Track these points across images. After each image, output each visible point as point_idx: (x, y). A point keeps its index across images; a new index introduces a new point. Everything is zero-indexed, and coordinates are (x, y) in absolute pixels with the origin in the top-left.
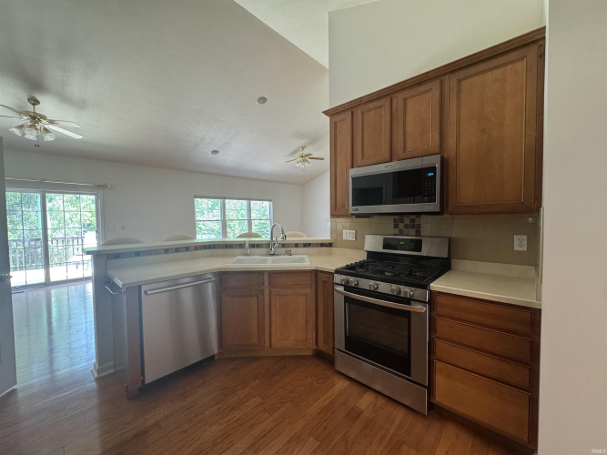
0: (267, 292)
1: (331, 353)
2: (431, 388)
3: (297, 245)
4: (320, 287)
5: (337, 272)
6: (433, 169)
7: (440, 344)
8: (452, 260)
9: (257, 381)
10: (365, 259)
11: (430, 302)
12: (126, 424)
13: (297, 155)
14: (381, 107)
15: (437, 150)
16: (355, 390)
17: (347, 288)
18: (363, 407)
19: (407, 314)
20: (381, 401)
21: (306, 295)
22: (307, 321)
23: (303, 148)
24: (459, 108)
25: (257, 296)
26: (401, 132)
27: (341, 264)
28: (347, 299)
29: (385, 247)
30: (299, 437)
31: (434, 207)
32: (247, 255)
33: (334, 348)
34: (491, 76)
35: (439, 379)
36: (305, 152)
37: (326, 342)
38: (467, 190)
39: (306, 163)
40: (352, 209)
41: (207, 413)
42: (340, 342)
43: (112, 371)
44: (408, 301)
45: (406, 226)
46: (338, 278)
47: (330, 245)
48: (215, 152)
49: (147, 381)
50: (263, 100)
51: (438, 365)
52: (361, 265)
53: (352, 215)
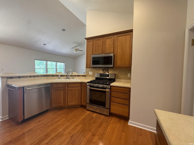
0: (67, 89)
1: (85, 105)
2: (110, 109)
3: (75, 76)
4: (83, 87)
5: (88, 82)
6: (112, 57)
7: (112, 98)
8: (116, 79)
9: (64, 115)
10: (95, 79)
11: (110, 88)
12: (18, 132)
13: (74, 49)
14: (100, 40)
15: (113, 52)
16: (92, 113)
17: (90, 86)
18: (94, 117)
19: (105, 92)
20: (98, 115)
21: (78, 89)
22: (79, 97)
23: (76, 47)
24: (117, 43)
25: (64, 90)
26: (105, 47)
27: (89, 81)
28: (90, 90)
29: (100, 76)
30: (77, 125)
31: (112, 66)
32: (59, 78)
33: (86, 103)
34: (124, 37)
35: (112, 106)
36: (77, 48)
37: (84, 102)
38: (119, 63)
39: (77, 52)
40: (92, 66)
41: (48, 124)
42: (88, 102)
43: (8, 118)
44: (105, 88)
45: (105, 71)
46: (88, 84)
47: (85, 76)
48: (45, 44)
49: (25, 118)
50: (64, 30)
51: (112, 103)
52: (94, 81)
53: (92, 67)
